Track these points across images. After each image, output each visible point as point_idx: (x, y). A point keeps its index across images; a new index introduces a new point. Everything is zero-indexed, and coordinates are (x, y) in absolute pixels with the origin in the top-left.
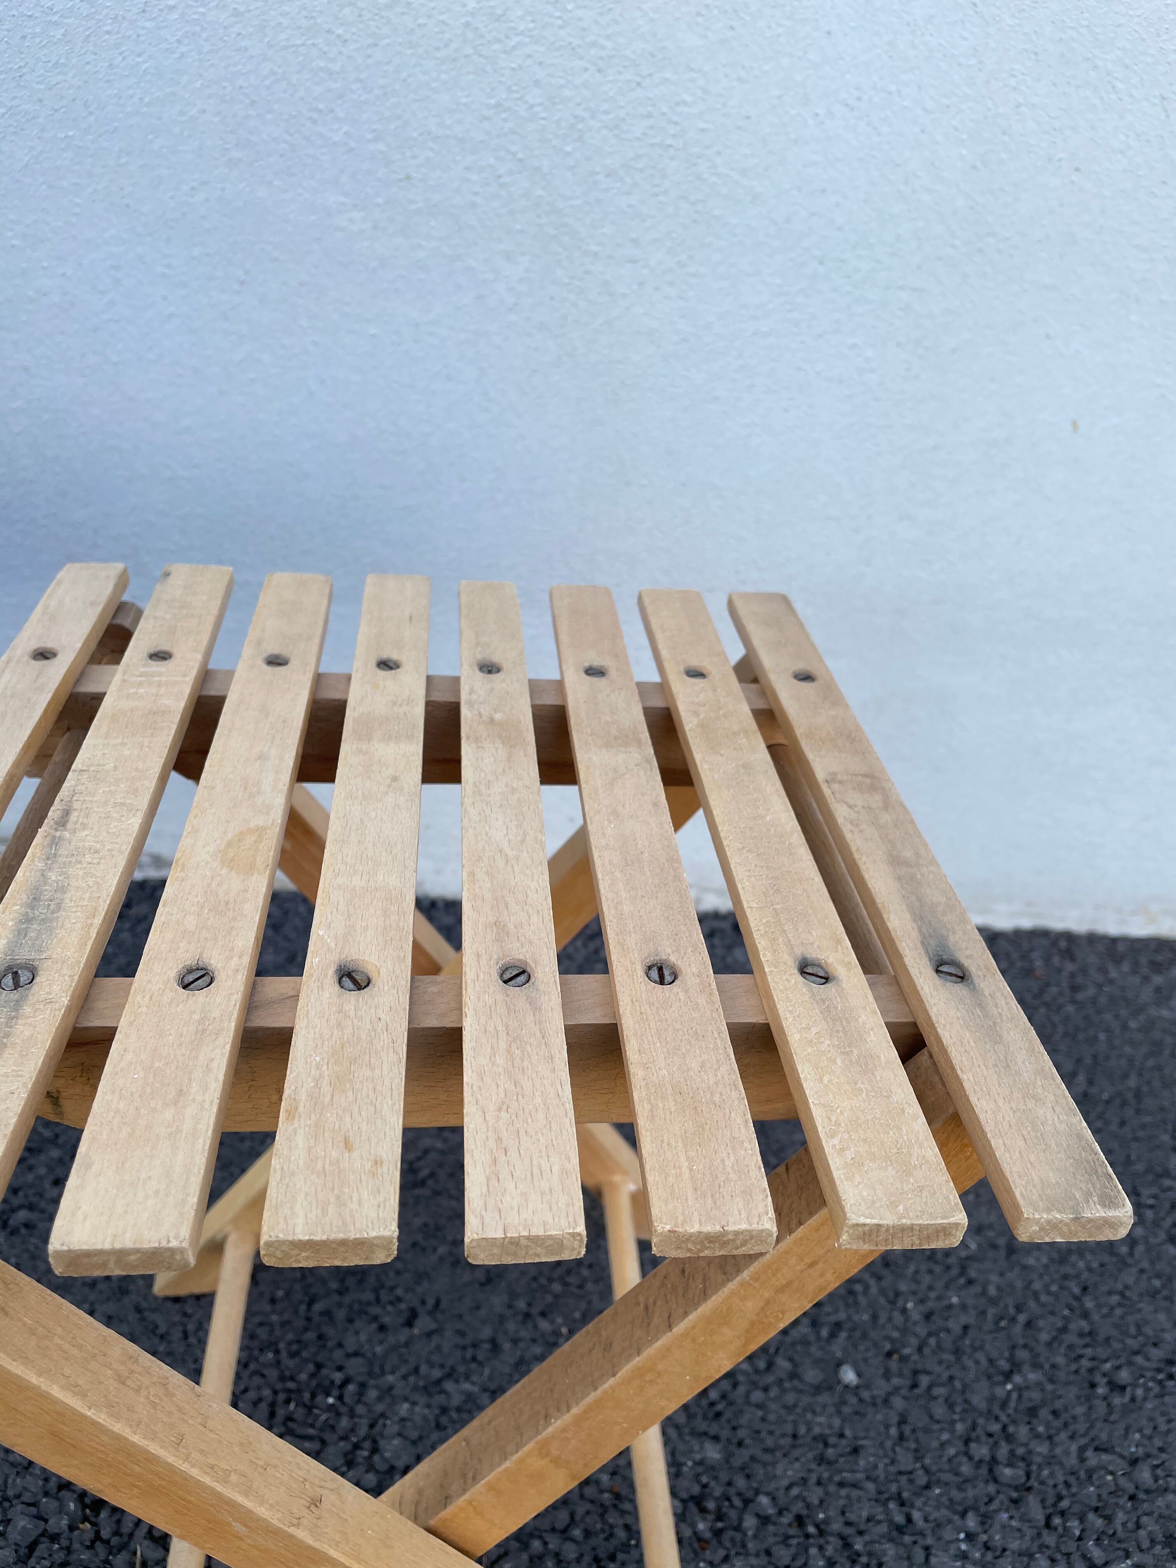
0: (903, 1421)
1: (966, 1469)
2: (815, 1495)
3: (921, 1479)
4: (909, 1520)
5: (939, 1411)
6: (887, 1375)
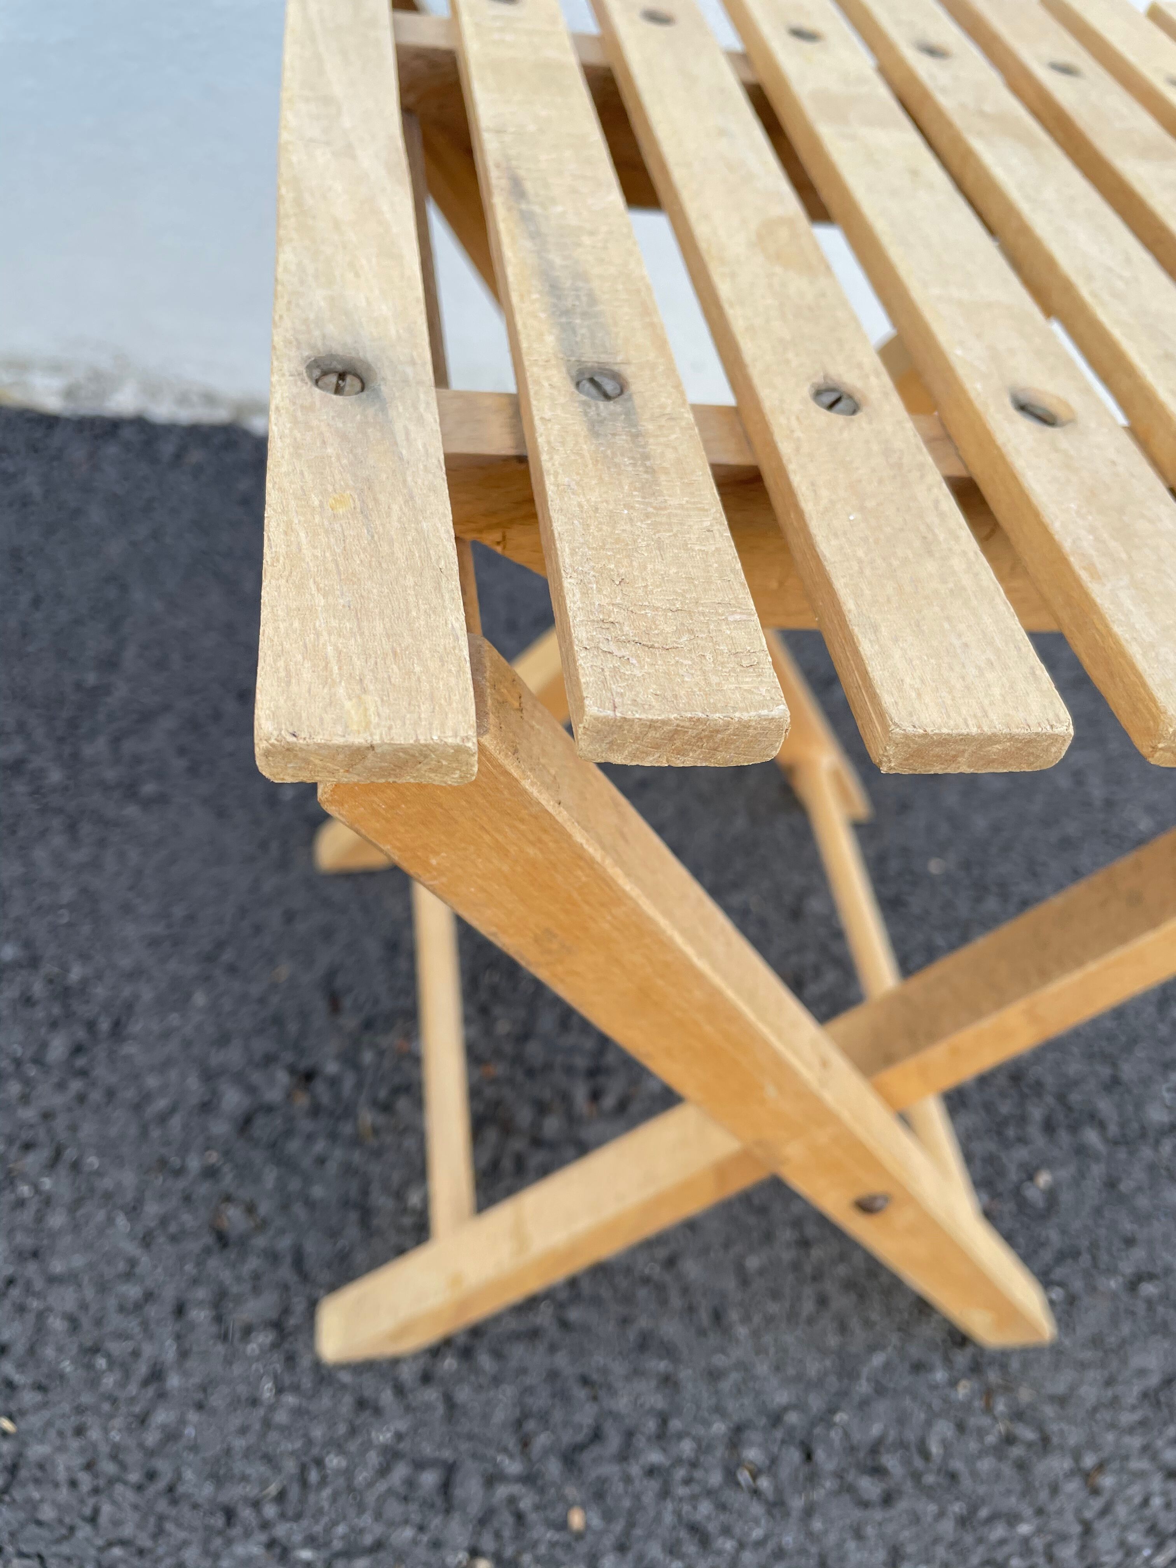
4: (1116, 1075)
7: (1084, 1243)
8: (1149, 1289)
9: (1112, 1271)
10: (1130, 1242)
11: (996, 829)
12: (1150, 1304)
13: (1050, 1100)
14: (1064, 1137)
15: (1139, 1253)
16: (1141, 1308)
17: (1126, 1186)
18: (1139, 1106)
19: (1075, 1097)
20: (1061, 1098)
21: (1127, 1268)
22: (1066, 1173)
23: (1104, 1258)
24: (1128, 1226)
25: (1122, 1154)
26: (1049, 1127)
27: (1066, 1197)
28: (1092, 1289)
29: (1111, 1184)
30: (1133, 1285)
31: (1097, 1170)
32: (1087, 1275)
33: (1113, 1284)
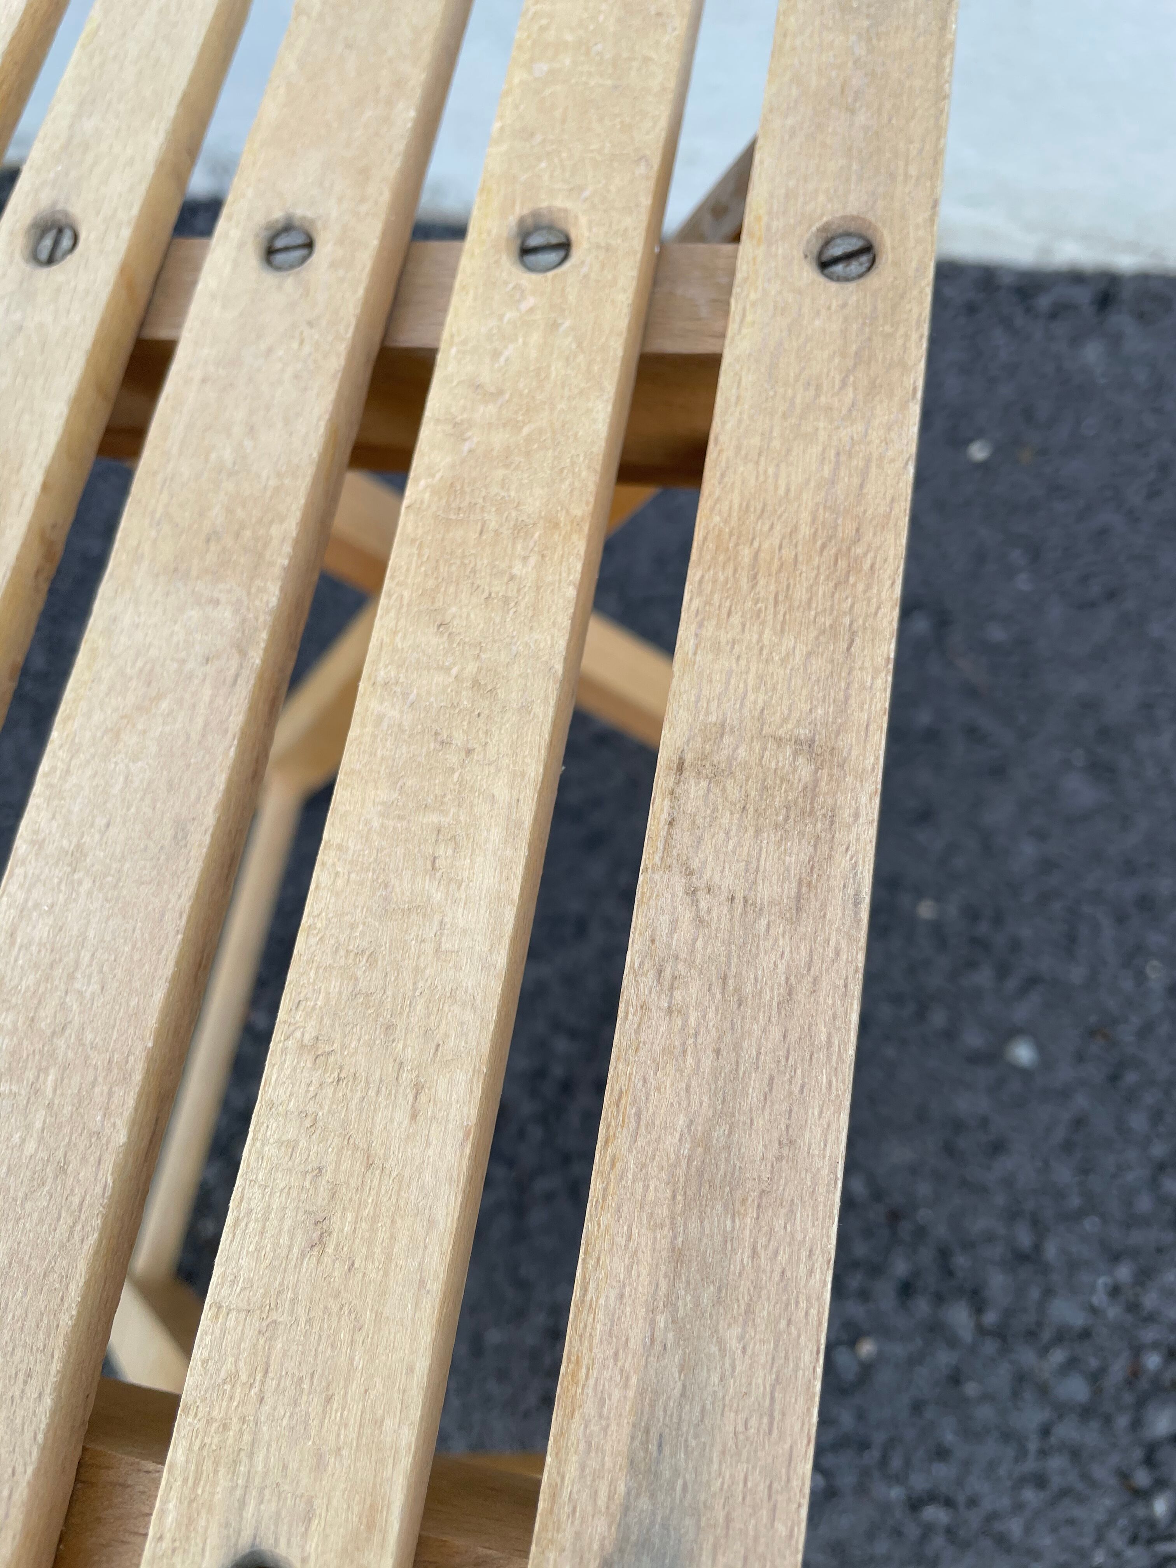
0: (1079, 1123)
1: (1144, 1203)
2: (924, 1189)
3: (1075, 1202)
4: (1037, 1247)
5: (1138, 1121)
6: (1080, 1058)
7: (879, 1438)
8: (934, 1514)
9: (899, 1479)
10: (942, 1453)
11: (1047, 865)
12: (928, 1530)
13: (926, 1255)
14: (922, 1306)
15: (943, 1472)
16: (912, 1531)
17: (971, 1389)
18: (1048, 1293)
19: (961, 1261)
20: (944, 1254)
21: (919, 1482)
22: (899, 1350)
23: (896, 1463)
24: (949, 1437)
25: (990, 1347)
26: (906, 1290)
27: (885, 1377)
28: (862, 1490)
29: (955, 1379)
30: (915, 1505)
31: (945, 1358)
32: (865, 1473)
33: (896, 1493)
